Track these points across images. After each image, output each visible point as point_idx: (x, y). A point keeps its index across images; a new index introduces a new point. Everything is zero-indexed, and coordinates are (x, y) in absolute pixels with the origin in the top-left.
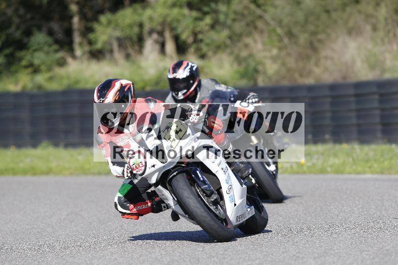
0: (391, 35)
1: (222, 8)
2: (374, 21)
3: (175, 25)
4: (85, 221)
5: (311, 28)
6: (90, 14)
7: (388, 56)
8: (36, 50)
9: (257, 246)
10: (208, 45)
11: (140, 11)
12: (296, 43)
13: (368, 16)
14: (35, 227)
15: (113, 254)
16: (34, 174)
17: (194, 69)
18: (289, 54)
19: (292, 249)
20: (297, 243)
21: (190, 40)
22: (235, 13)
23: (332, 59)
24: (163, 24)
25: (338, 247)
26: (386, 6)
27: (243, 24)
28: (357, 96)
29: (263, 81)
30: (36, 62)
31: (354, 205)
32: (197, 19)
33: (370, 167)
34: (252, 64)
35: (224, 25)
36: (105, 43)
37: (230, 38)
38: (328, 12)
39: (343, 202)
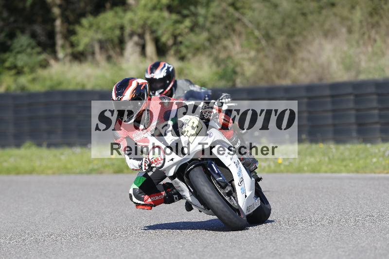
0: (366, 37)
1: (201, 11)
2: (349, 23)
3: (155, 27)
4: (67, 219)
5: (288, 30)
6: (72, 17)
7: (363, 57)
8: (19, 52)
9: (236, 243)
10: (187, 47)
11: (121, 13)
12: (273, 45)
13: (344, 19)
14: (19, 225)
15: (95, 251)
16: (18, 173)
17: (171, 70)
18: (266, 56)
19: (269, 246)
20: (274, 240)
21: (170, 42)
22: (214, 16)
23: (309, 60)
24: (143, 27)
25: (315, 245)
26: (361, 9)
27: (222, 26)
28: (332, 96)
29: (241, 82)
30: (20, 63)
31: (330, 203)
32: (177, 22)
33: (345, 166)
34: (231, 66)
35: (203, 28)
36: (87, 45)
37: (209, 40)
38: (304, 14)
39: (319, 200)
